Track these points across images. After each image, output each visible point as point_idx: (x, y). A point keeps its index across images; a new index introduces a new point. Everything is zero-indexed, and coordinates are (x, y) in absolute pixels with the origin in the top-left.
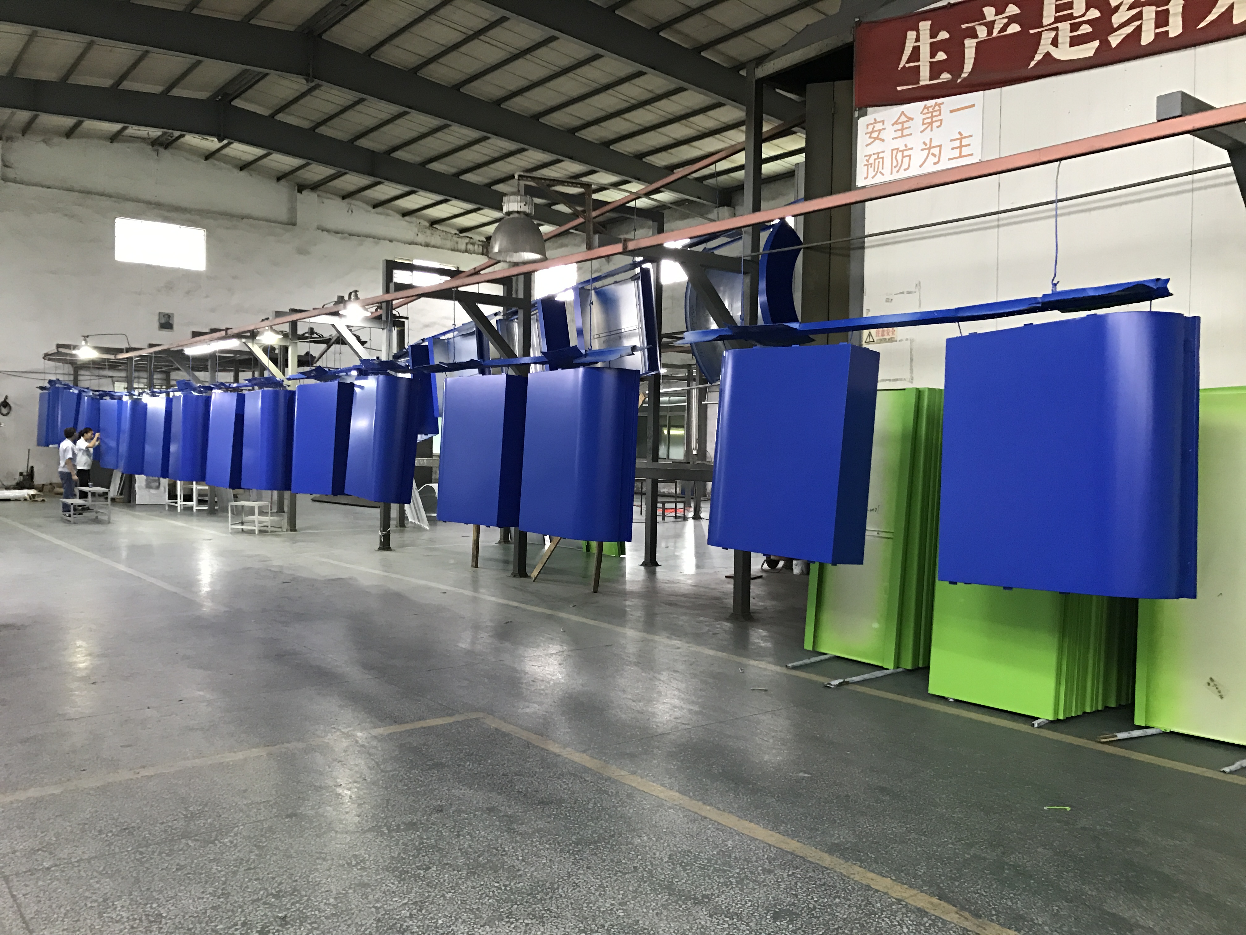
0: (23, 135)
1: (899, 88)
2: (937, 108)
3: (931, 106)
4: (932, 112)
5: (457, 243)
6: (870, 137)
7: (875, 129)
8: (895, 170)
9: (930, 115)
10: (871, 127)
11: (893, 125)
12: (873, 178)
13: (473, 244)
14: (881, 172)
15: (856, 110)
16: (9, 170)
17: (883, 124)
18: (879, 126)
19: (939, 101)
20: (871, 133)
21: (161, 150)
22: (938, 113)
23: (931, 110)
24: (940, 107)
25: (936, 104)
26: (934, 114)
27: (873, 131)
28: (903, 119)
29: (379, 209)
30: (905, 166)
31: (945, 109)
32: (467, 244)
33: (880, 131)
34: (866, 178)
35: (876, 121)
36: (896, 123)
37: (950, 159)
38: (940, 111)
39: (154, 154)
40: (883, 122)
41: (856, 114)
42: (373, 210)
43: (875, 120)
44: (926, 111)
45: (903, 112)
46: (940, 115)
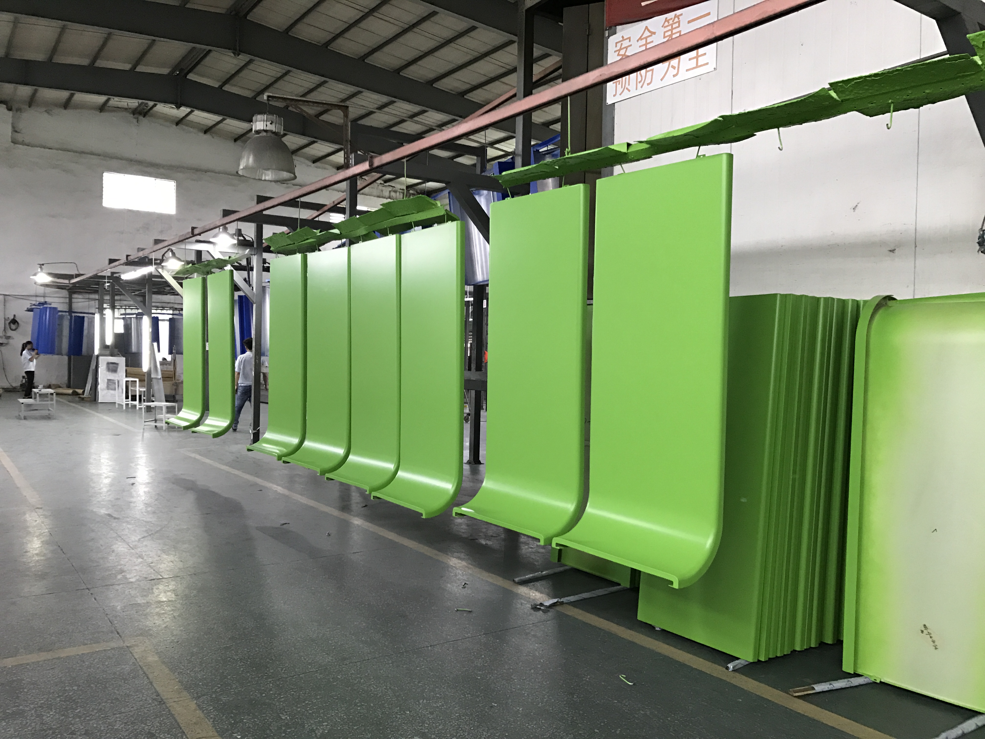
0: (29, 107)
1: (643, 4)
2: (676, 20)
3: (672, 19)
4: (672, 25)
5: (382, 191)
6: (618, 55)
7: (622, 47)
8: (639, 85)
9: (670, 28)
10: (619, 45)
11: (638, 41)
12: (620, 94)
13: (395, 192)
14: (627, 89)
15: (606, 30)
16: (16, 134)
17: (630, 41)
18: (626, 43)
19: (678, 12)
20: (619, 50)
21: (141, 117)
22: (677, 25)
23: (671, 22)
24: (679, 19)
25: (675, 16)
26: (674, 26)
27: (621, 49)
28: (647, 34)
29: (318, 164)
30: (648, 80)
31: (684, 20)
32: (390, 192)
33: (626, 48)
34: (614, 96)
35: (623, 39)
36: (641, 39)
37: (687, 70)
38: (679, 22)
39: (135, 121)
40: (629, 38)
41: (607, 33)
42: (313, 165)
43: (623, 37)
44: (666, 24)
45: (646, 27)
46: (679, 26)
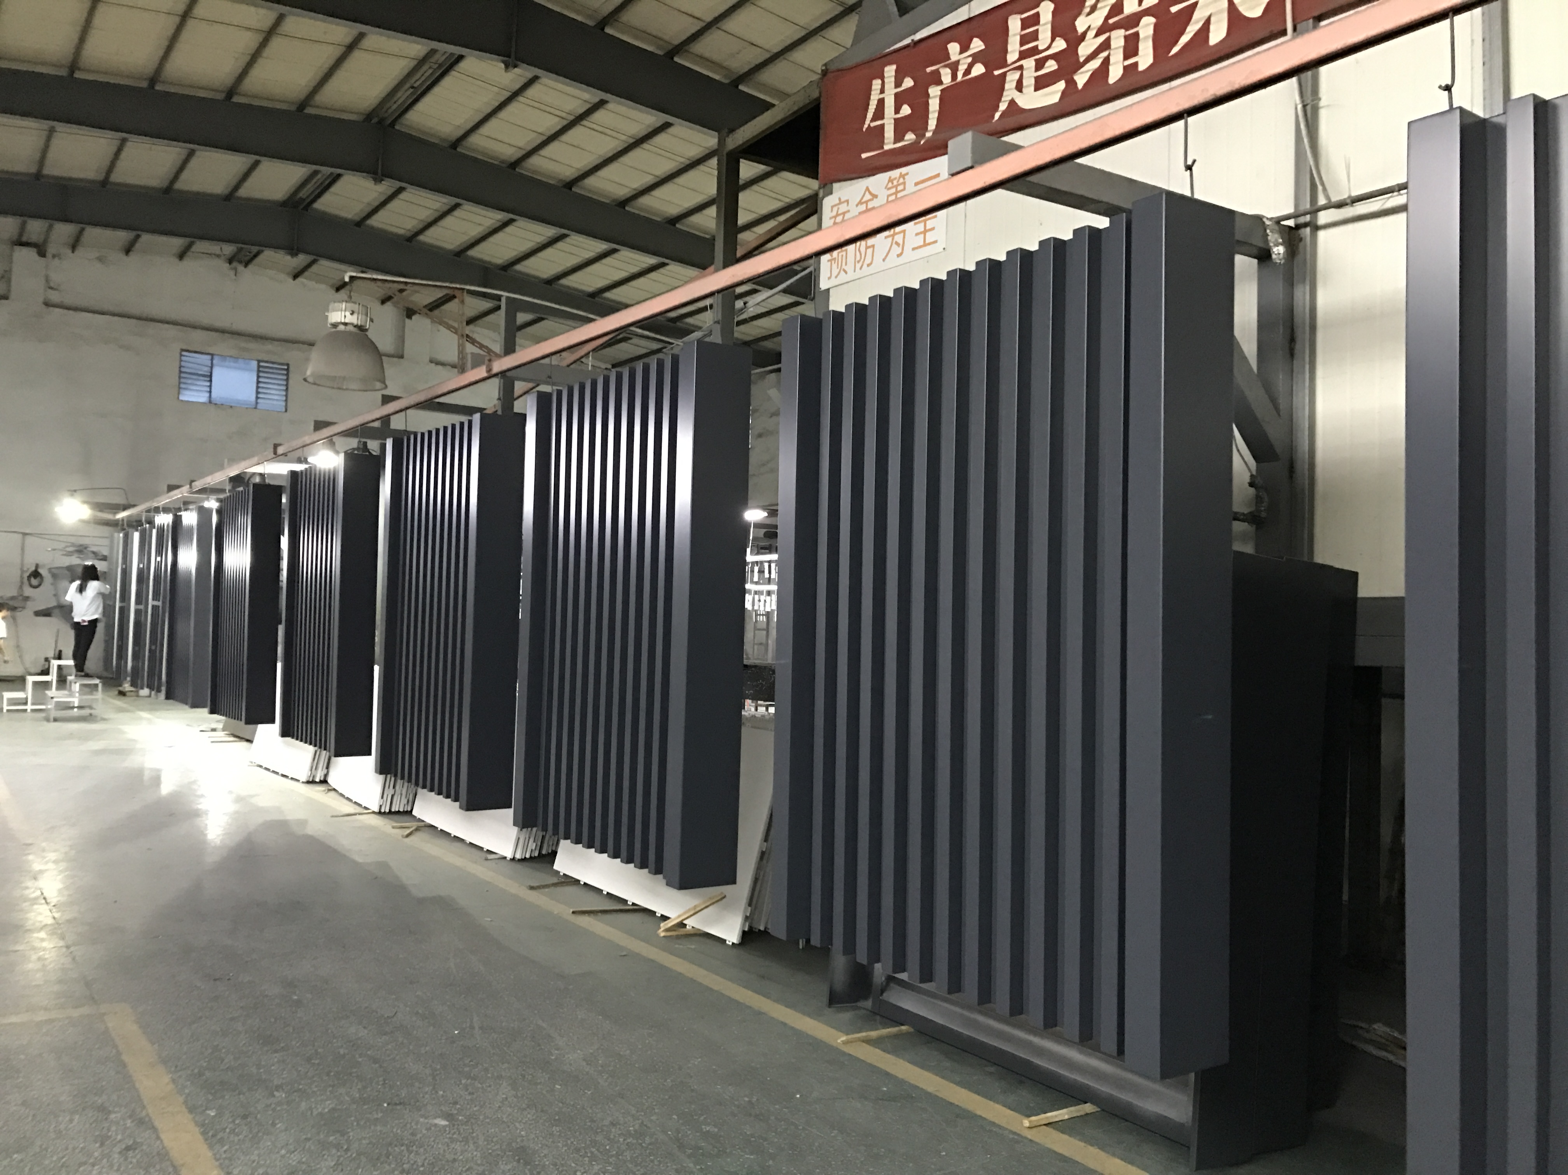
0: (73, 252)
1: (864, 156)
2: (901, 180)
3: (895, 178)
4: (896, 187)
9: (893, 190)
12: (836, 277)
14: (844, 270)
15: (821, 188)
16: (50, 291)
17: (848, 205)
18: (843, 208)
19: (904, 170)
20: (835, 217)
21: (241, 268)
22: (902, 187)
24: (904, 179)
25: (900, 175)
26: (899, 188)
27: (837, 215)
30: (868, 261)
31: (910, 181)
33: (844, 213)
35: (841, 202)
36: (860, 203)
37: (914, 249)
38: (904, 183)
39: (232, 273)
40: (847, 201)
41: (822, 192)
43: (840, 199)
44: (890, 185)
45: (867, 189)
46: (904, 189)
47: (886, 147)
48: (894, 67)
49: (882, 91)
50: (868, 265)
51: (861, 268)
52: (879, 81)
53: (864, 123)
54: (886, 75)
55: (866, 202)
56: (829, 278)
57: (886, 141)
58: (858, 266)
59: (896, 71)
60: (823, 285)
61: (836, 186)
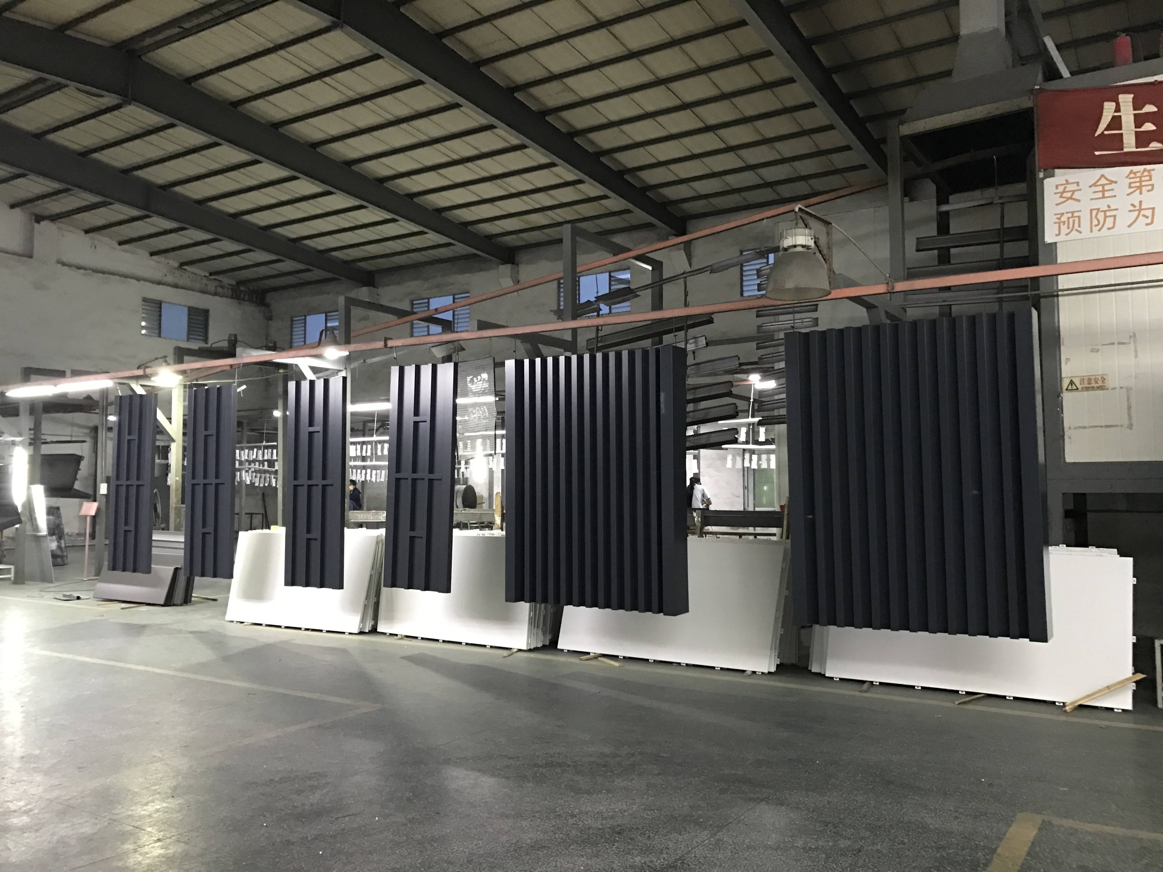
1: (1097, 153)
2: (1146, 173)
3: (1139, 172)
4: (1140, 177)
6: (1061, 197)
7: (1067, 190)
10: (1061, 187)
11: (1090, 187)
12: (1066, 235)
14: (1077, 230)
18: (1071, 187)
19: (1149, 167)
22: (1148, 178)
23: (1138, 175)
24: (1149, 173)
25: (1145, 170)
26: (1143, 179)
27: (1064, 192)
28: (1103, 181)
29: (126, 247)
30: (1109, 225)
31: (1158, 175)
33: (1073, 191)
35: (1067, 183)
36: (1095, 185)
40: (1078, 183)
41: (1041, 175)
42: (118, 247)
44: (1132, 175)
45: (1102, 175)
46: (1150, 180)
47: (1125, 150)
48: (1132, 96)
49: (1118, 109)
50: (1109, 229)
51: (1099, 230)
52: (1114, 104)
53: (1096, 130)
54: (1120, 100)
55: (1103, 186)
56: (1057, 235)
57: (1125, 145)
58: (1095, 229)
59: (1133, 98)
60: (1049, 238)
61: (1057, 171)
